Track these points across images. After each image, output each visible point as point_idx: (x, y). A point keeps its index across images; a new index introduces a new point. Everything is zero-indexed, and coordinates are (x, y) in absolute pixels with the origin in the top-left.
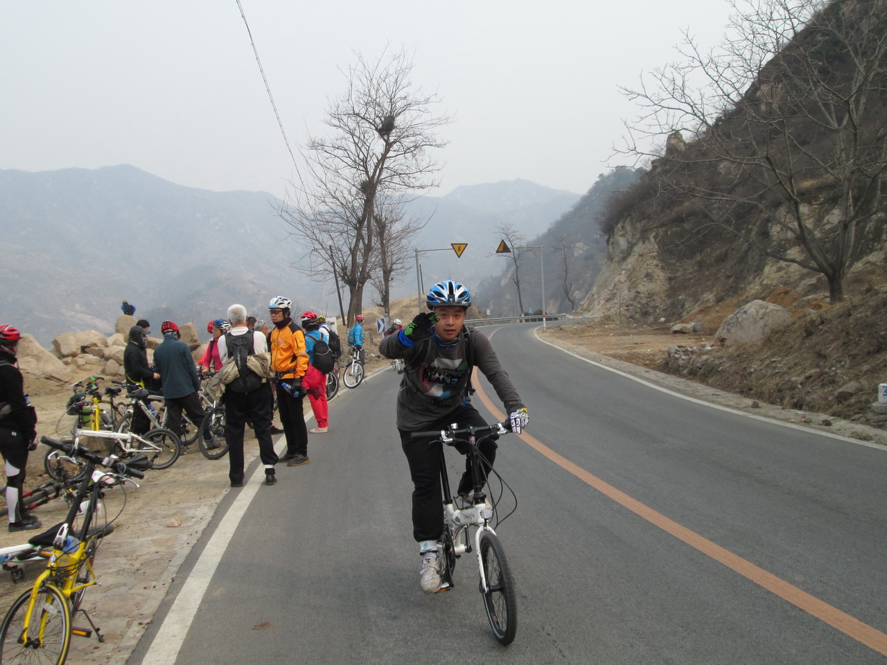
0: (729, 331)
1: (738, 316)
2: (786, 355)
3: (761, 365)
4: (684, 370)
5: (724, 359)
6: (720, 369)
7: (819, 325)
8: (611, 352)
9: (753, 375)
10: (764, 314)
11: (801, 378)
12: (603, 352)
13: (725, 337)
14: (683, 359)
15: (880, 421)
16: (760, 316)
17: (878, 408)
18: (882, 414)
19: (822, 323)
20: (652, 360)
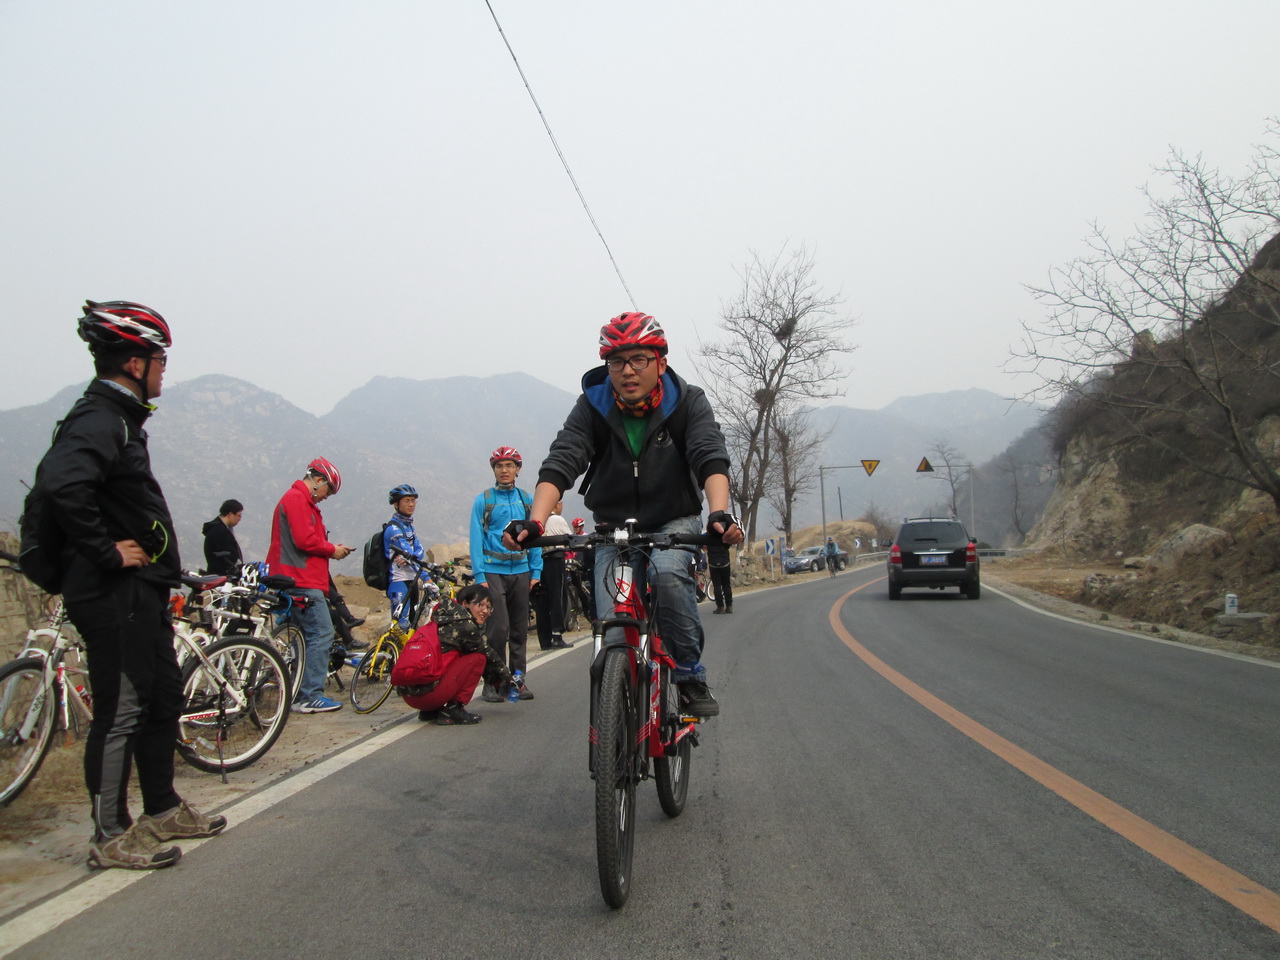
0: (1161, 558)
2: (1191, 579)
3: (1163, 590)
4: (1094, 599)
5: (1133, 586)
6: (1126, 596)
7: (1231, 546)
8: (1021, 581)
9: (1152, 600)
10: (1203, 540)
11: (1189, 601)
13: (1157, 566)
14: (1096, 588)
15: (1223, 631)
16: (1198, 542)
17: (1223, 619)
18: (1226, 626)
19: (1235, 543)
20: (1068, 591)
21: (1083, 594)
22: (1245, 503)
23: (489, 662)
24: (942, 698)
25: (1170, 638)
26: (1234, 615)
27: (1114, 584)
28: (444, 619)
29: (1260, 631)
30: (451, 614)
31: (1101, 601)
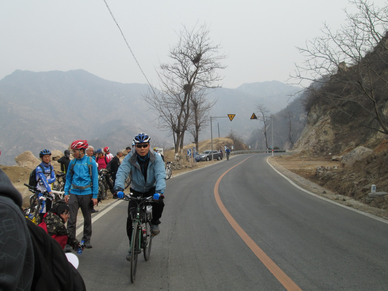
0: (346, 160)
1: (351, 154)
2: (358, 172)
3: (347, 176)
4: (320, 177)
5: (335, 173)
6: (333, 178)
7: (374, 159)
8: (292, 168)
9: (343, 181)
10: (363, 153)
11: (358, 182)
12: (288, 168)
13: (345, 163)
14: (321, 173)
15: (370, 201)
16: (361, 154)
17: (370, 195)
18: (371, 198)
19: (375, 158)
20: (310, 173)
21: (316, 175)
22: (379, 135)
23: (69, 238)
25: (350, 206)
26: (374, 193)
27: (328, 172)
29: (384, 201)
30: (52, 220)
31: (323, 179)
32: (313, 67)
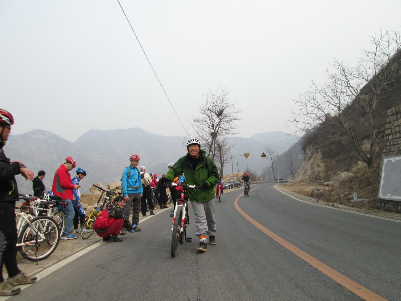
0: (335, 183)
1: (338, 178)
2: (344, 189)
3: (336, 192)
4: (315, 196)
5: (327, 191)
6: (324, 195)
8: (293, 190)
9: (332, 196)
11: (343, 196)
12: (291, 190)
13: (334, 185)
14: (316, 192)
15: (353, 206)
16: (346, 177)
17: (353, 201)
18: (354, 203)
19: (356, 178)
20: (307, 193)
21: (312, 194)
22: (359, 165)
23: (125, 221)
24: (268, 228)
25: (338, 208)
26: (356, 200)
27: (321, 191)
28: (110, 208)
29: (364, 205)
30: (112, 206)
31: (317, 196)
32: (306, 113)
